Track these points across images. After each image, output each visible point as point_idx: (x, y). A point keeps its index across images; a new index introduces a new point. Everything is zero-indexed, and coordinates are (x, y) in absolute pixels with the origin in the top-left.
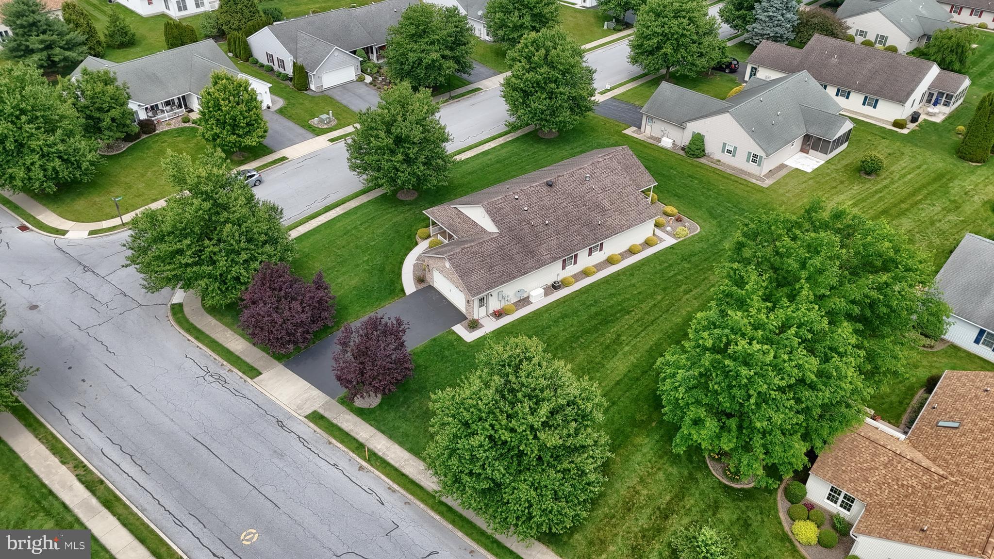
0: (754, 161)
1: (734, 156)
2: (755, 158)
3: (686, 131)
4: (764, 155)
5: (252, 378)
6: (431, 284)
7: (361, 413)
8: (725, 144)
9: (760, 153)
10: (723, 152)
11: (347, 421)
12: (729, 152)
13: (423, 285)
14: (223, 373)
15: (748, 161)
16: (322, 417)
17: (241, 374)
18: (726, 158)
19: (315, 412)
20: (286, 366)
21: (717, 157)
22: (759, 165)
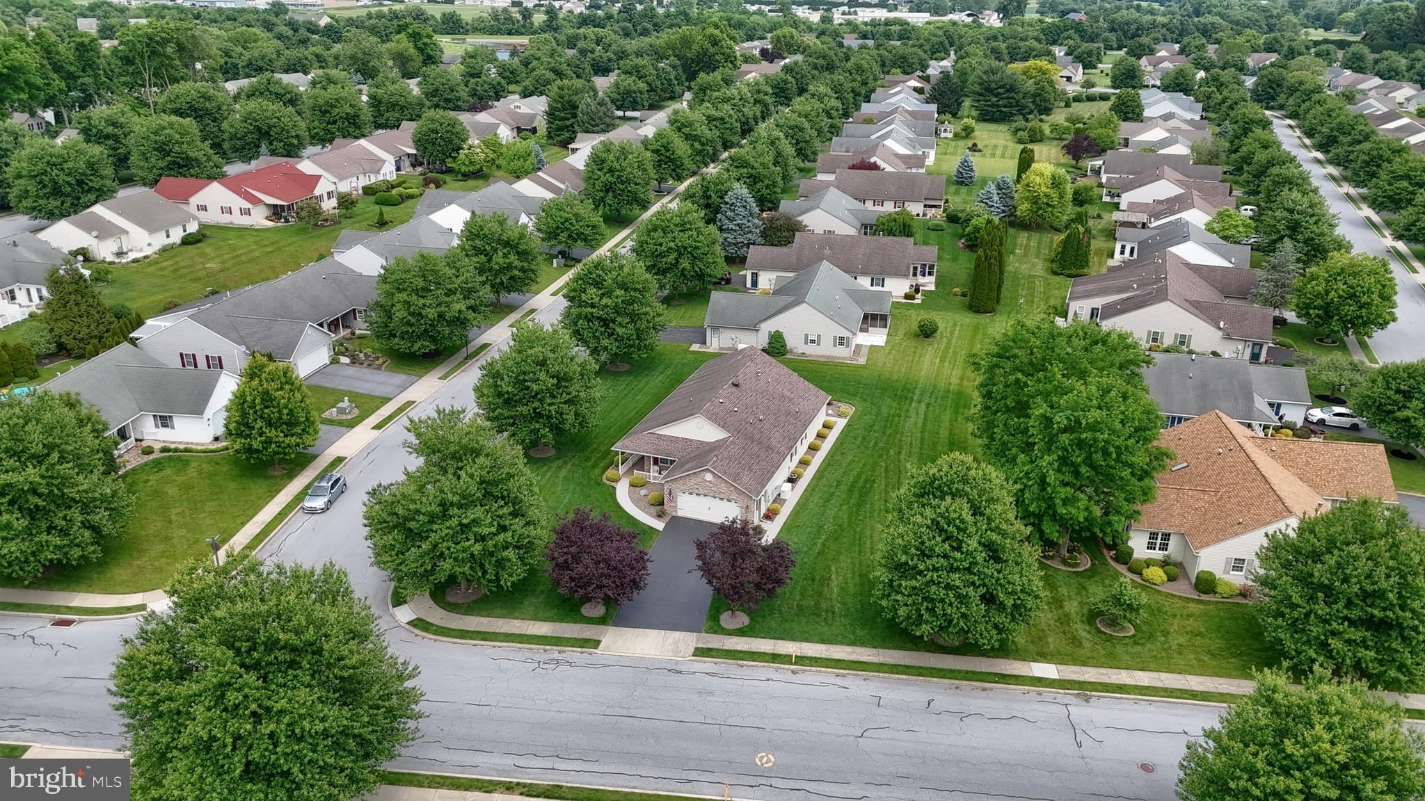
0: (841, 344)
1: (819, 344)
2: (842, 341)
3: (760, 333)
4: (850, 335)
5: (596, 648)
6: (674, 514)
7: (741, 632)
8: (806, 336)
9: (846, 334)
10: (806, 343)
11: (737, 643)
12: (813, 341)
13: (667, 519)
14: (556, 656)
15: (835, 345)
16: (710, 650)
17: (580, 650)
18: (811, 350)
19: (697, 649)
20: (616, 625)
21: (800, 351)
22: (847, 347)
